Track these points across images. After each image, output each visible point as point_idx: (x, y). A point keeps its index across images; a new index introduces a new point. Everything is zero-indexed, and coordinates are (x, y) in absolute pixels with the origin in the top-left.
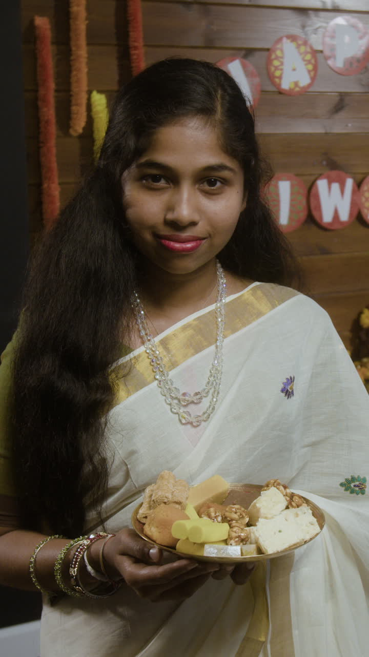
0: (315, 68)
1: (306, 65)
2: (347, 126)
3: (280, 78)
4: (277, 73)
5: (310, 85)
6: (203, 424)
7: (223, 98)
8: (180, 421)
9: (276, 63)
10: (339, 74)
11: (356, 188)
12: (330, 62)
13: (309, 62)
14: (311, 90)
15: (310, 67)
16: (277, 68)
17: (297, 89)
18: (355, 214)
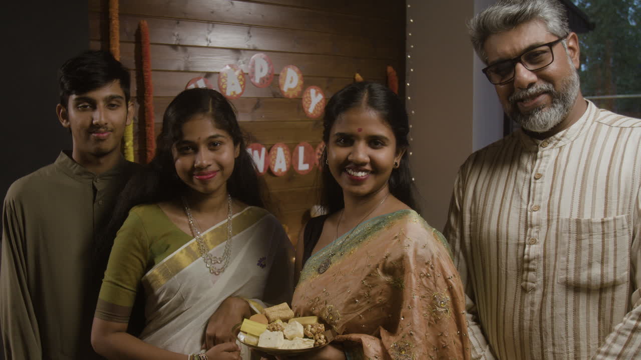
0: (244, 84)
1: (240, 81)
2: (262, 117)
3: (225, 89)
4: (224, 87)
5: (242, 93)
6: (221, 273)
7: (213, 103)
8: (210, 271)
9: (223, 80)
10: (257, 87)
11: (267, 153)
12: (252, 80)
13: (241, 80)
14: (242, 96)
15: (242, 83)
16: (223, 84)
17: (235, 96)
18: (267, 168)
